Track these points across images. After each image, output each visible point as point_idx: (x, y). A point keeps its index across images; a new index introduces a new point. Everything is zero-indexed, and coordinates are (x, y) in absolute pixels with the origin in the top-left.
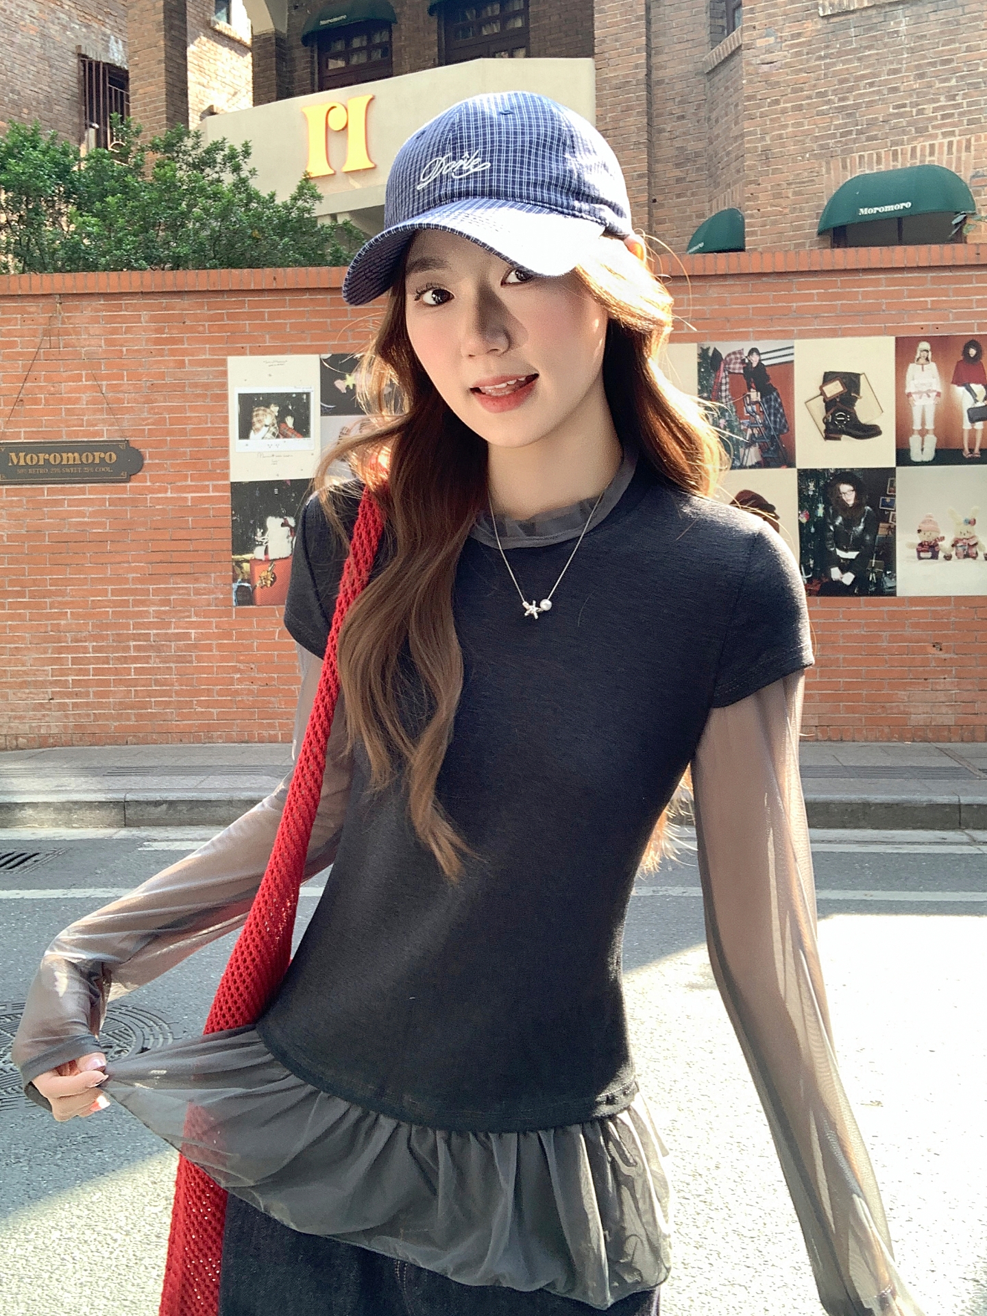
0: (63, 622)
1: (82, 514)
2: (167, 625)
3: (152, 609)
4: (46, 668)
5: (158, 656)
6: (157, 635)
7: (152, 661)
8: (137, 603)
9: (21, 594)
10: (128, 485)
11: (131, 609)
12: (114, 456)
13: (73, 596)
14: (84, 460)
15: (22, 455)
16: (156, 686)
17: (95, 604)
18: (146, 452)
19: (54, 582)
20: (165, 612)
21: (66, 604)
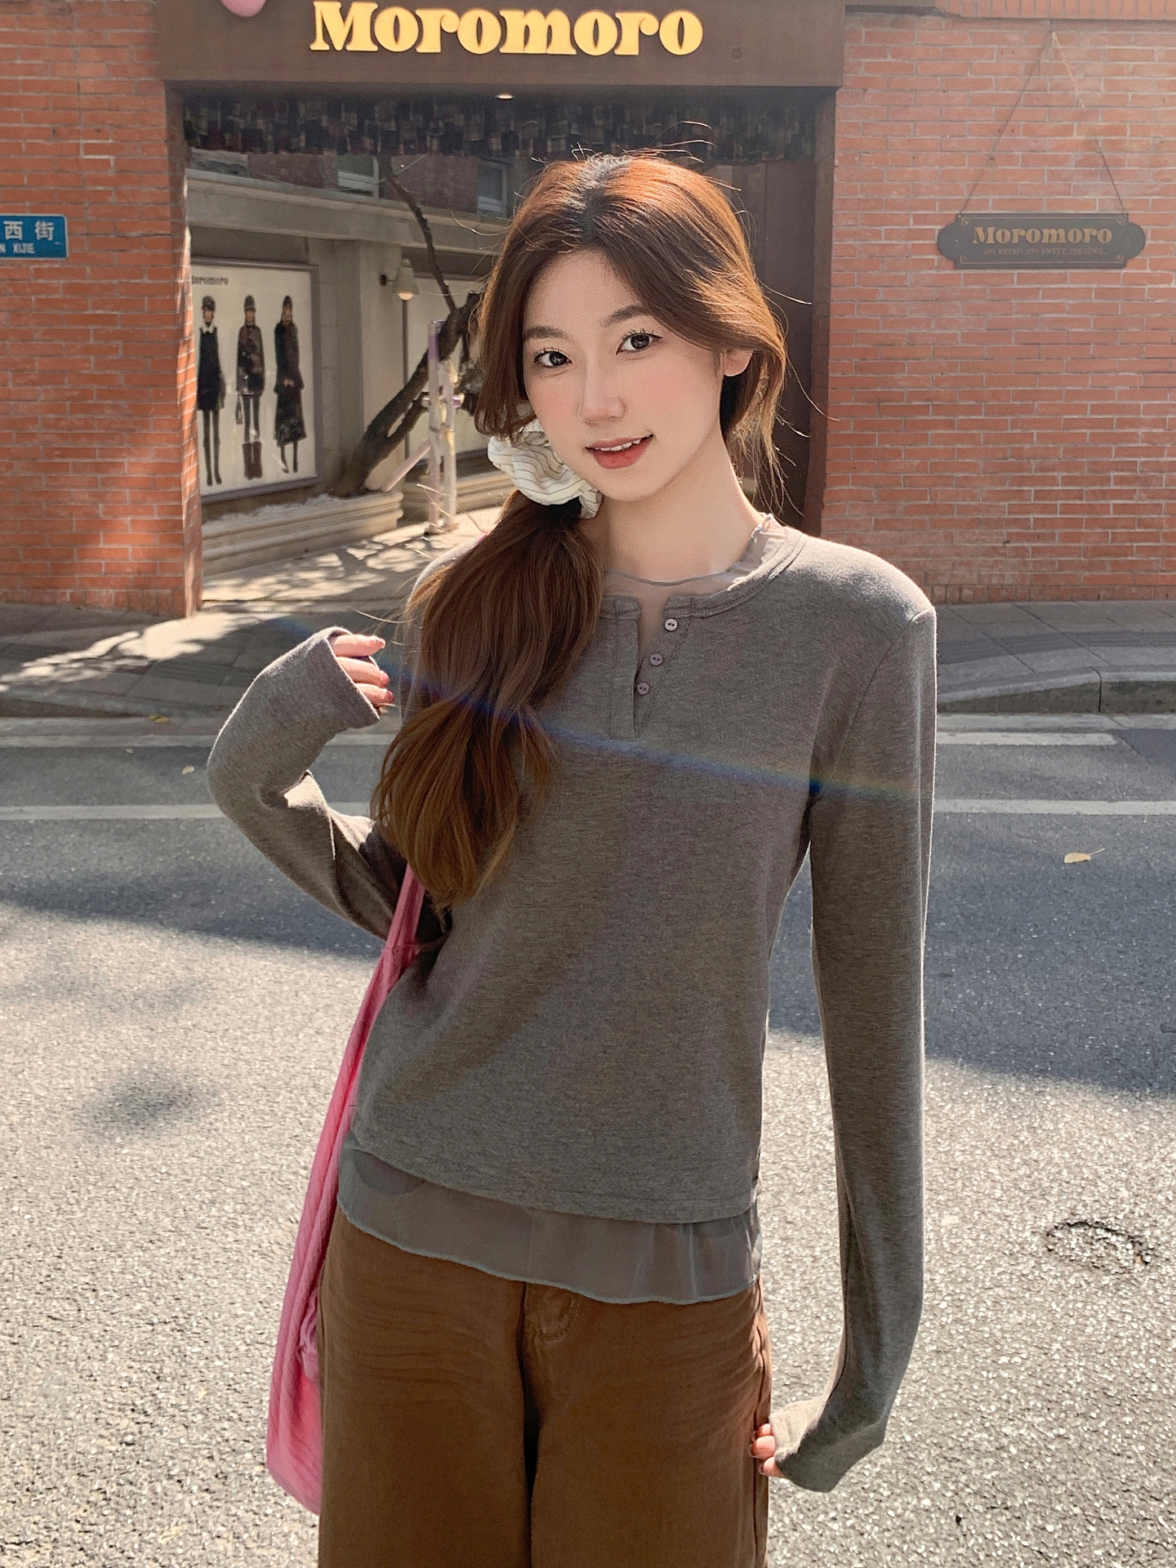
0: (1027, 446)
1: (1059, 308)
2: (1160, 452)
3: (1142, 431)
4: (1002, 503)
5: (1144, 491)
6: (1143, 463)
7: (1136, 497)
8: (1122, 423)
9: (976, 410)
10: (1123, 271)
11: (1115, 431)
12: (1109, 234)
13: (1040, 414)
14: (1071, 238)
15: (991, 230)
16: (1140, 526)
17: (1070, 424)
18: (1148, 230)
19: (1019, 395)
20: (1156, 435)
21: (1034, 423)
